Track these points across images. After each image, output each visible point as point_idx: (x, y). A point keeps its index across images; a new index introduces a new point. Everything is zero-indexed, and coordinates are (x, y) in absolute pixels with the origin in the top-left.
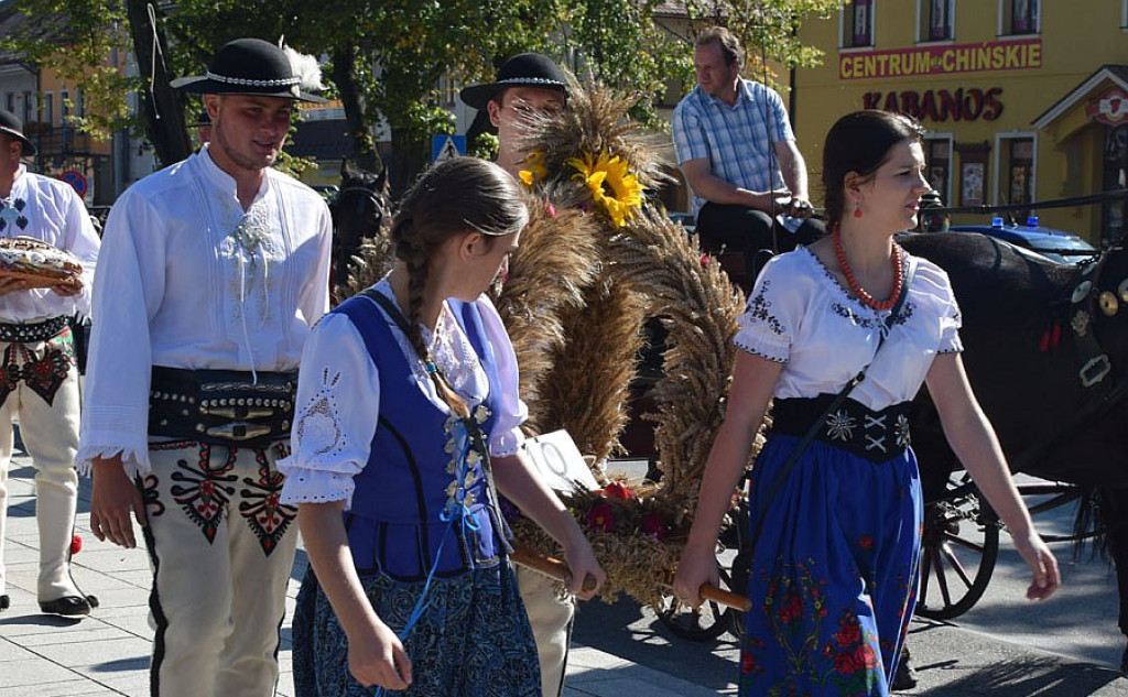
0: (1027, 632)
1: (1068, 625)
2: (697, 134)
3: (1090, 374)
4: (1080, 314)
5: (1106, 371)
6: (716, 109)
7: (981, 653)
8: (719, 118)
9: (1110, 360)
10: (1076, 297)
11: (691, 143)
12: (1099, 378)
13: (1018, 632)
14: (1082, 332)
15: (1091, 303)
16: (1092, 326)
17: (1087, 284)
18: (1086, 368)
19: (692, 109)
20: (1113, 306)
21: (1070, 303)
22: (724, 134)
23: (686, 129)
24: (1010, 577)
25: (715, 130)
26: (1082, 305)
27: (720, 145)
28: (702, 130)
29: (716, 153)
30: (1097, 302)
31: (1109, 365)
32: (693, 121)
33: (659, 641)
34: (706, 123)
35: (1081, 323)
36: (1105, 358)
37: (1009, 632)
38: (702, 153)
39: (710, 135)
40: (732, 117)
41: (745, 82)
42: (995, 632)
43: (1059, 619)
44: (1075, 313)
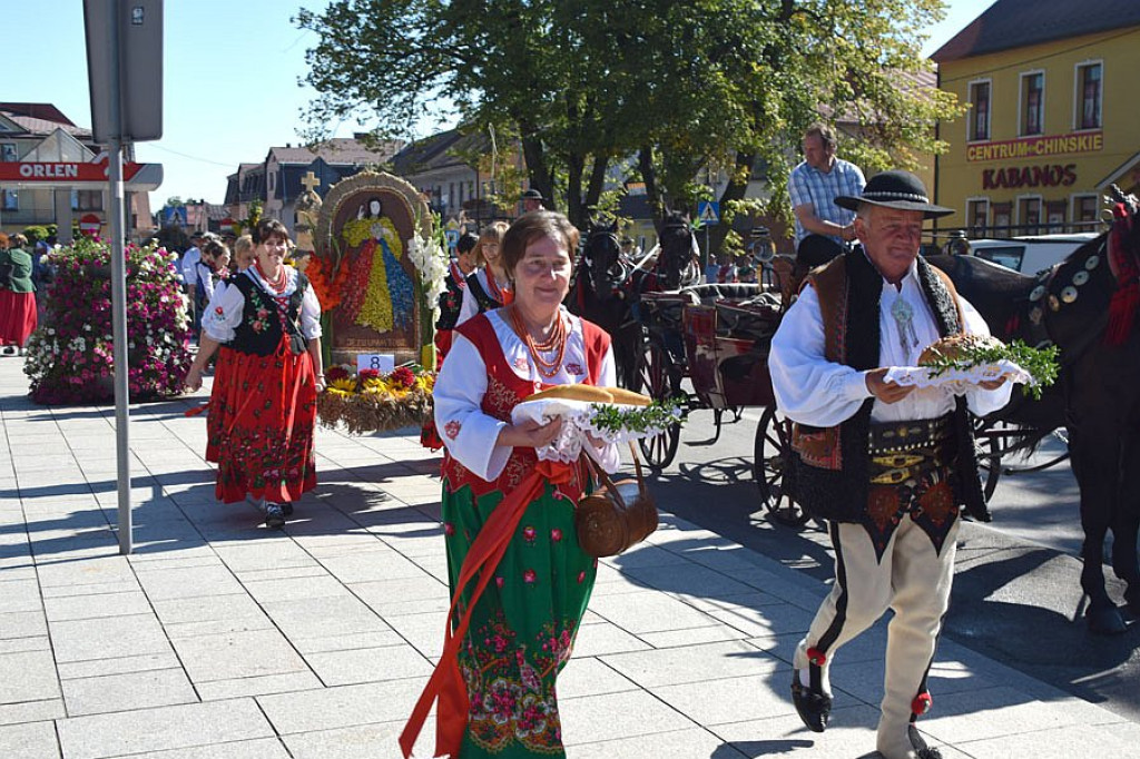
0: (1023, 527)
1: (1053, 523)
2: (804, 189)
4: (1036, 309)
6: (816, 175)
7: (980, 541)
8: (819, 181)
10: (1033, 297)
11: (801, 195)
13: (1016, 527)
14: (1037, 322)
15: (1043, 302)
16: (1044, 319)
17: (1041, 287)
19: (801, 174)
20: (1056, 305)
21: (1028, 300)
22: (822, 191)
23: (797, 186)
25: (816, 187)
26: (1037, 303)
27: (819, 197)
28: (808, 187)
29: (816, 202)
30: (1046, 301)
32: (801, 181)
33: (767, 526)
34: (810, 183)
35: (1036, 316)
37: (1009, 526)
39: (812, 191)
40: (827, 181)
42: (1000, 526)
43: (1049, 518)
44: (1032, 308)
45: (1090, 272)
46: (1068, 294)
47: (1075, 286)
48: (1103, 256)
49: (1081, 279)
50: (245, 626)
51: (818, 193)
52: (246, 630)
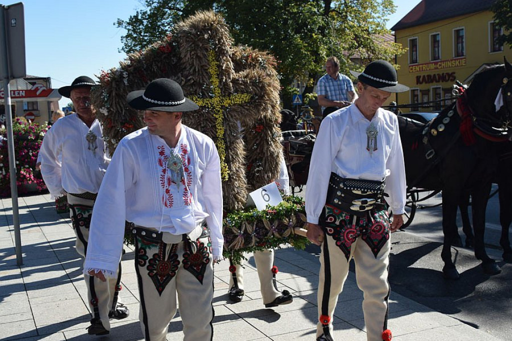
2: (323, 88)
3: (428, 155)
4: (425, 137)
5: (433, 154)
6: (330, 81)
8: (331, 83)
9: (435, 151)
10: (424, 133)
11: (321, 90)
12: (431, 156)
14: (426, 143)
16: (429, 141)
17: (427, 128)
18: (428, 153)
19: (323, 80)
20: (435, 133)
21: (422, 134)
22: (332, 88)
24: (426, 215)
25: (329, 86)
26: (425, 134)
27: (331, 91)
28: (325, 87)
29: (329, 93)
30: (430, 133)
31: (434, 152)
32: (323, 84)
34: (327, 84)
35: (425, 140)
36: (433, 150)
38: (324, 93)
39: (328, 88)
40: (335, 83)
41: (339, 74)
44: (424, 137)
45: (450, 117)
46: (441, 127)
47: (444, 124)
48: (455, 110)
49: (446, 121)
50: (67, 297)
51: (330, 89)
52: (66, 299)
